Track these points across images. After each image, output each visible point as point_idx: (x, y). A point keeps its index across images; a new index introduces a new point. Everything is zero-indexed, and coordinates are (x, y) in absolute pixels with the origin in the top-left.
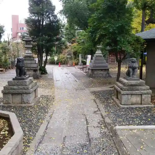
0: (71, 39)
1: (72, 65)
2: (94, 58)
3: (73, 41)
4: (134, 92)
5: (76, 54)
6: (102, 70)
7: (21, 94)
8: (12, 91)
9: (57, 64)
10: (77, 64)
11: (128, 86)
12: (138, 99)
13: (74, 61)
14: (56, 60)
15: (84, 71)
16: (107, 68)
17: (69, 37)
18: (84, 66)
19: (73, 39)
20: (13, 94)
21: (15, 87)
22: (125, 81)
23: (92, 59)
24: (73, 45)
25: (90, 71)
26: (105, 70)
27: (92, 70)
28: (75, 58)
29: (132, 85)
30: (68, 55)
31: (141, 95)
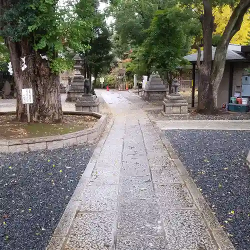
0: (122, 53)
1: (124, 89)
2: (150, 79)
3: (125, 56)
4: (175, 104)
5: (129, 74)
6: (158, 92)
7: (89, 107)
8: (83, 104)
9: (104, 88)
10: (131, 88)
11: (171, 100)
12: (178, 110)
13: (127, 84)
14: (102, 83)
15: (140, 95)
16: (164, 90)
17: (120, 51)
18: (140, 90)
19: (125, 54)
20: (83, 107)
21: (85, 101)
22: (169, 96)
23: (148, 80)
24: (125, 61)
25: (146, 94)
26: (162, 92)
27: (148, 92)
28: (128, 80)
29: (174, 99)
30: (119, 76)
31: (180, 106)
